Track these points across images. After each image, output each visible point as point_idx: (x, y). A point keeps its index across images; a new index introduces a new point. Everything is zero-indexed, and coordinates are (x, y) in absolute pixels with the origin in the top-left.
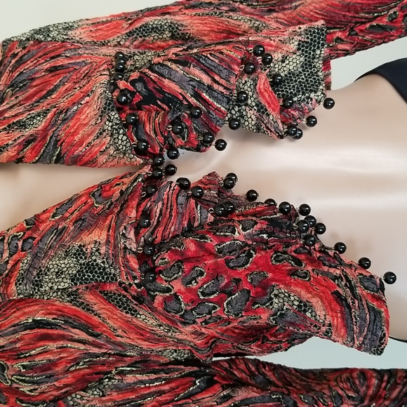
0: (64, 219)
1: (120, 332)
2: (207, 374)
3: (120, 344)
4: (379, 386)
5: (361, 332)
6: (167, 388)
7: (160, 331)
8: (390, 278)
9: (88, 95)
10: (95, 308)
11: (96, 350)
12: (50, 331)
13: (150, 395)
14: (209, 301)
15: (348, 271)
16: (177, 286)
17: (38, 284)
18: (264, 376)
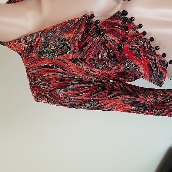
0: (56, 27)
1: (74, 70)
2: (103, 86)
3: (73, 74)
6: (89, 89)
7: (87, 71)
8: (171, 62)
10: (66, 62)
11: (65, 76)
12: (50, 69)
14: (104, 60)
15: (156, 57)
18: (126, 89)
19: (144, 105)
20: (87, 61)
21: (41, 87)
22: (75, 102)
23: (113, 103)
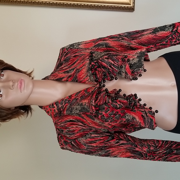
0: (78, 96)
1: (90, 124)
2: (112, 136)
3: (91, 127)
4: (162, 144)
5: (148, 124)
6: (102, 138)
8: (157, 111)
9: (84, 66)
10: (85, 118)
11: (85, 128)
12: (74, 123)
13: (98, 140)
15: (146, 110)
16: (104, 113)
17: (71, 111)
18: (128, 138)
19: (141, 153)
20: (99, 117)
21: (68, 136)
22: (91, 149)
23: (118, 151)
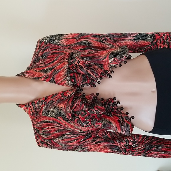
0: (54, 99)
1: (67, 125)
6: (78, 138)
9: (63, 68)
11: (61, 129)
12: (50, 124)
13: (74, 140)
14: (87, 121)
15: (122, 115)
16: (80, 117)
17: (48, 114)
20: (75, 121)
21: (44, 137)
22: (68, 147)
23: (96, 148)
